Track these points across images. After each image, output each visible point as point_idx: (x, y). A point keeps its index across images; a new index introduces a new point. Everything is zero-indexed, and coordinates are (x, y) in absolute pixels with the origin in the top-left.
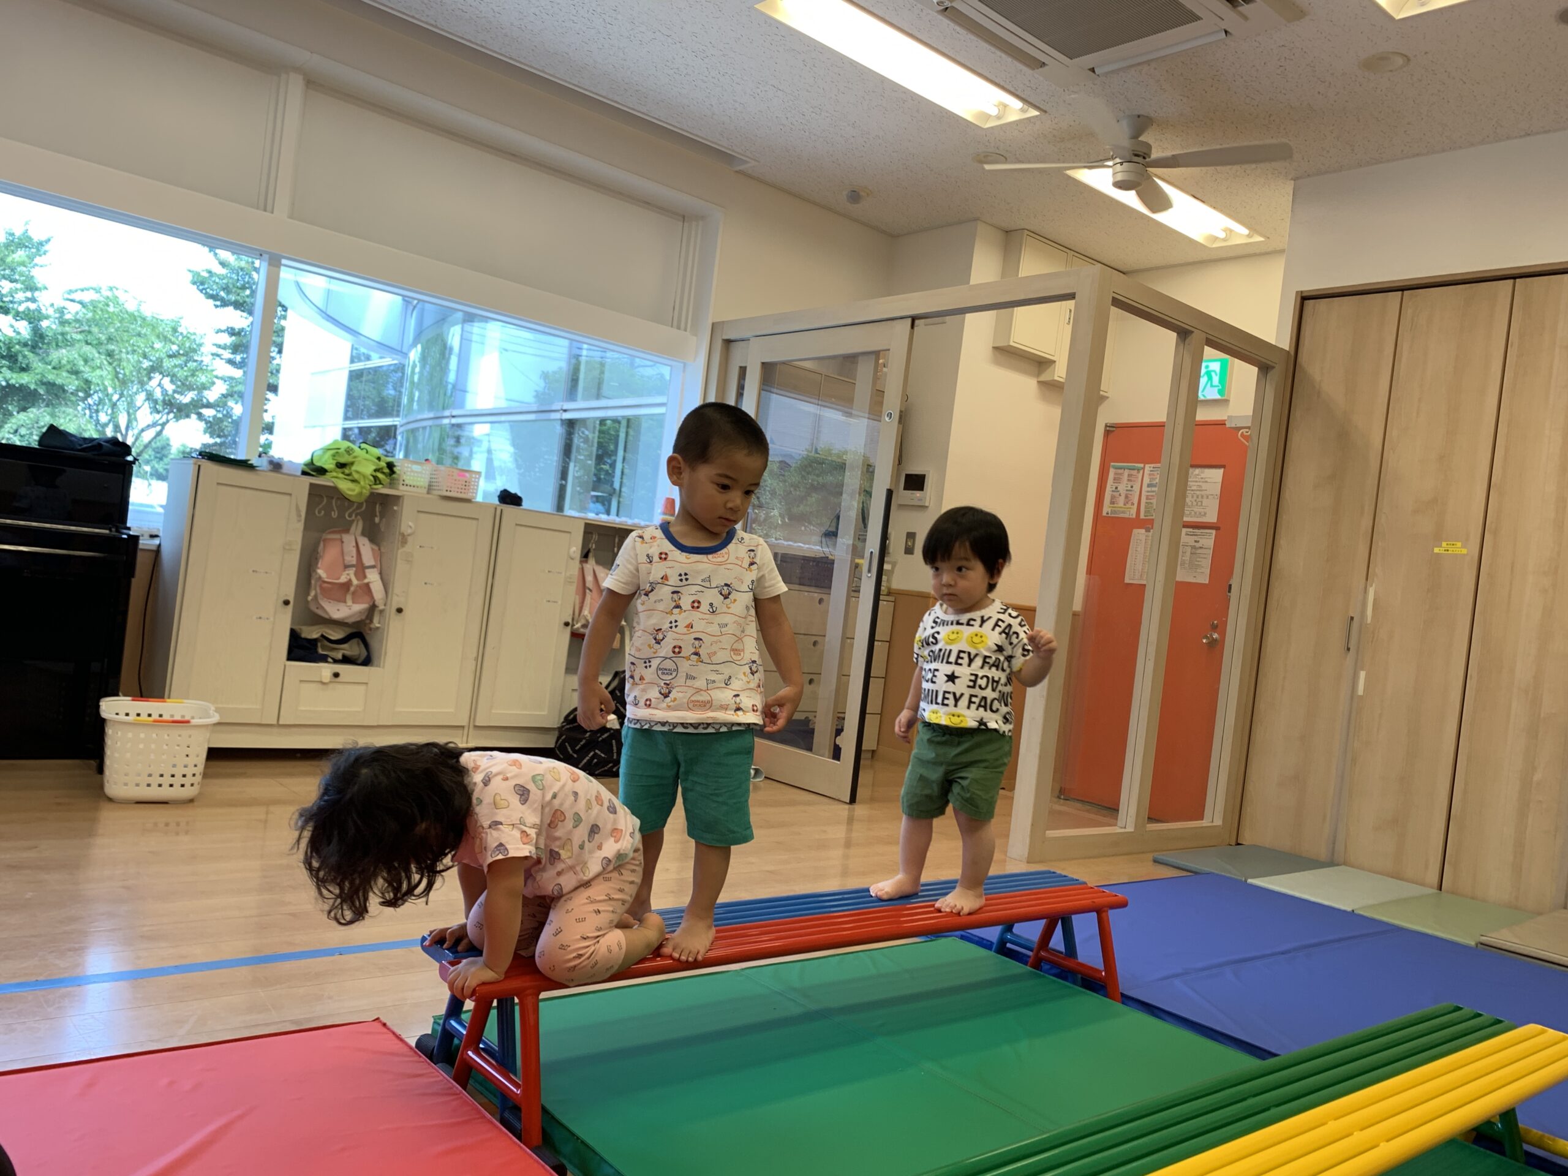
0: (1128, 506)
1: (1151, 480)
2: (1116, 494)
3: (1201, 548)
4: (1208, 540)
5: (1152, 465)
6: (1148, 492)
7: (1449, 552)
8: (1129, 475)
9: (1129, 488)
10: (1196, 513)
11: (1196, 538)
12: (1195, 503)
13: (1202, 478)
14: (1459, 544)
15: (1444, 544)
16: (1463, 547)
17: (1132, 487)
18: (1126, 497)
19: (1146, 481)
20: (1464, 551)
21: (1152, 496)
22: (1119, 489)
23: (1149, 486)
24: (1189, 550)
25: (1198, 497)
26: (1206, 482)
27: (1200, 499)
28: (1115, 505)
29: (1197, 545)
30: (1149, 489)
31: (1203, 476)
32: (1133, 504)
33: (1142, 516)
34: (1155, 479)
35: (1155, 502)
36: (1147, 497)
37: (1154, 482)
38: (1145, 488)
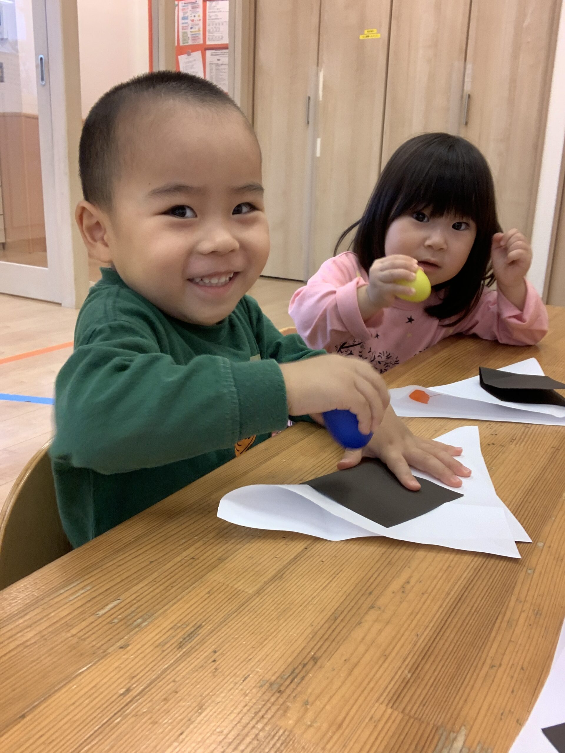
3: (222, 64)
4: (225, 57)
5: (183, 2)
6: (183, 23)
7: (370, 38)
10: (216, 38)
11: (218, 57)
12: (215, 30)
13: (218, 9)
14: (375, 31)
15: (366, 32)
16: (378, 32)
20: (379, 36)
21: (186, 26)
23: (183, 18)
24: (214, 67)
25: (216, 25)
26: (221, 12)
27: (218, 26)
29: (220, 62)
30: (183, 21)
31: (218, 7)
33: (181, 44)
34: (187, 13)
35: (189, 31)
36: (183, 29)
37: (186, 15)
38: (181, 21)
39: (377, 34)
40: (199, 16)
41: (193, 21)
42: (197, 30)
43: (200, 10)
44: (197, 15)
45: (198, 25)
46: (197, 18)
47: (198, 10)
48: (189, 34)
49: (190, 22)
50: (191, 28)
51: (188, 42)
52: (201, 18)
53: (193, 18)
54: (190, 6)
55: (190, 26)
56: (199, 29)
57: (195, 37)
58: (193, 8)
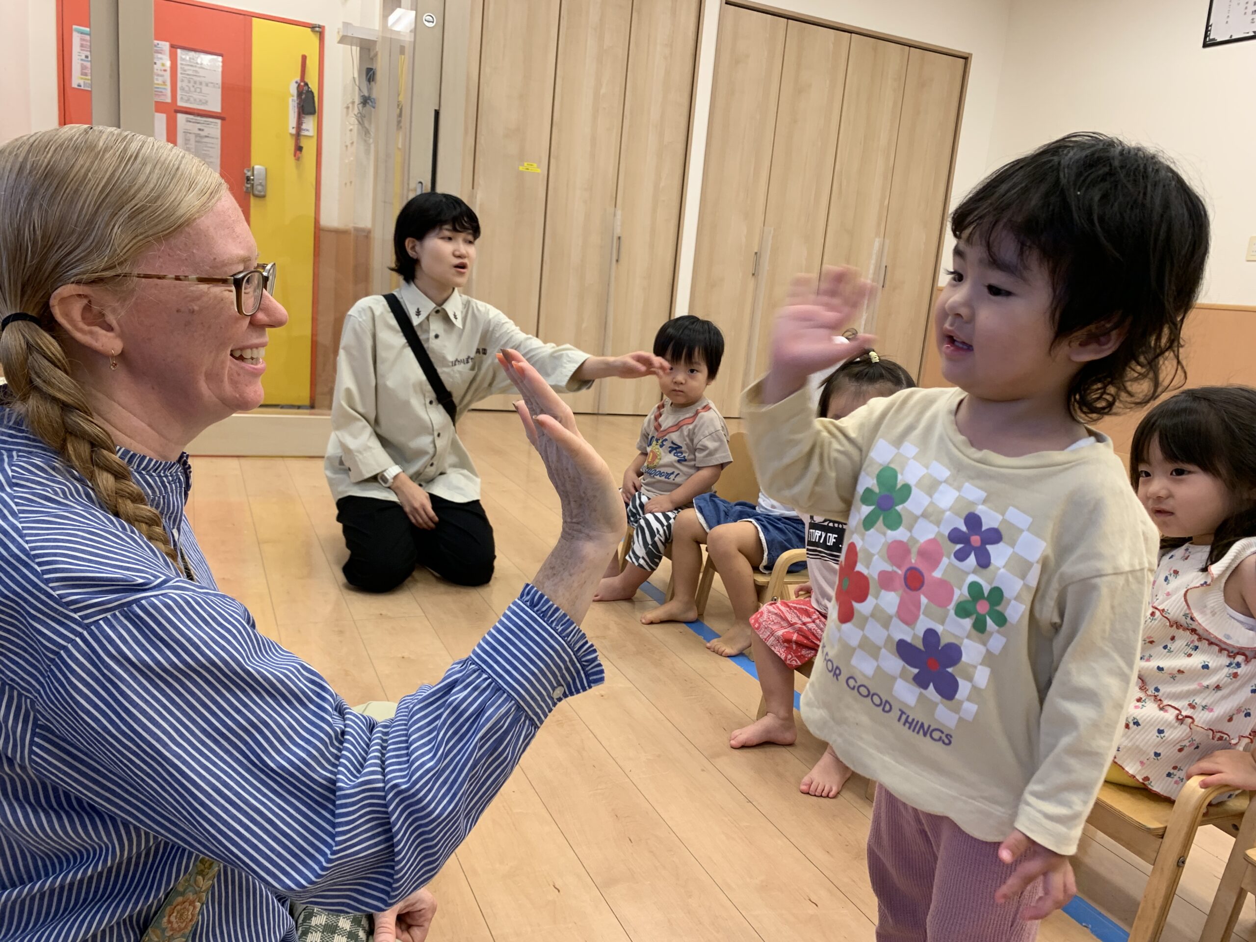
2: (87, 64)
3: (206, 137)
4: (214, 129)
7: (529, 170)
10: (195, 100)
11: (199, 126)
12: (192, 89)
13: (198, 63)
14: (534, 165)
15: (526, 164)
16: (539, 167)
20: (539, 171)
22: (88, 58)
24: (192, 138)
25: (195, 83)
26: (204, 68)
27: (197, 85)
28: (88, 77)
29: (202, 133)
31: (198, 60)
39: (537, 169)
40: (163, 65)
42: (159, 82)
43: (166, 58)
44: (159, 63)
45: (162, 76)
46: (160, 67)
47: (160, 56)
52: (168, 68)
56: (164, 83)
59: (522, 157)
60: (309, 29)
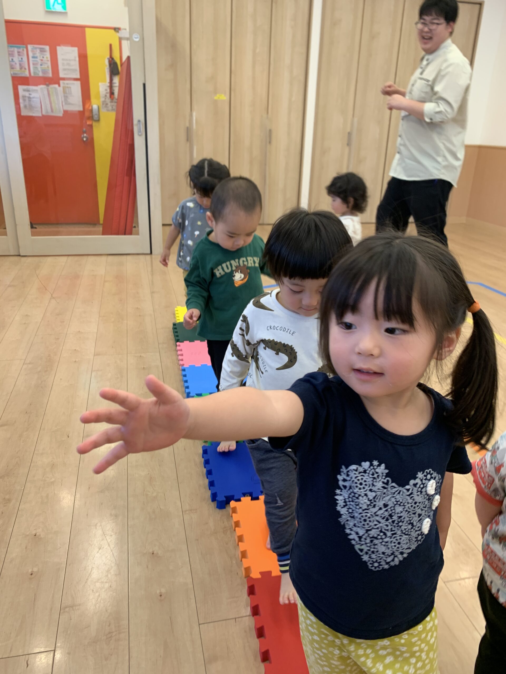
0: (23, 70)
1: (34, 54)
2: (13, 63)
4: (77, 86)
5: (32, 46)
6: (33, 61)
7: (220, 99)
8: (19, 52)
9: (20, 59)
15: (218, 95)
17: (22, 59)
18: (20, 65)
19: (31, 54)
21: (36, 63)
22: (14, 60)
23: (33, 57)
28: (15, 70)
30: (34, 59)
32: (25, 69)
33: (32, 74)
34: (36, 54)
35: (39, 67)
36: (33, 64)
37: (36, 56)
38: (31, 59)
39: (223, 97)
40: (47, 58)
41: (42, 60)
42: (46, 66)
43: (48, 55)
44: (45, 57)
45: (46, 63)
46: (45, 59)
47: (45, 53)
48: (40, 69)
49: (40, 62)
50: (41, 65)
51: (38, 74)
52: (49, 59)
53: (42, 58)
54: (38, 50)
55: (39, 64)
56: (48, 67)
57: (44, 71)
58: (41, 51)
59: (216, 92)
60: (113, 31)
